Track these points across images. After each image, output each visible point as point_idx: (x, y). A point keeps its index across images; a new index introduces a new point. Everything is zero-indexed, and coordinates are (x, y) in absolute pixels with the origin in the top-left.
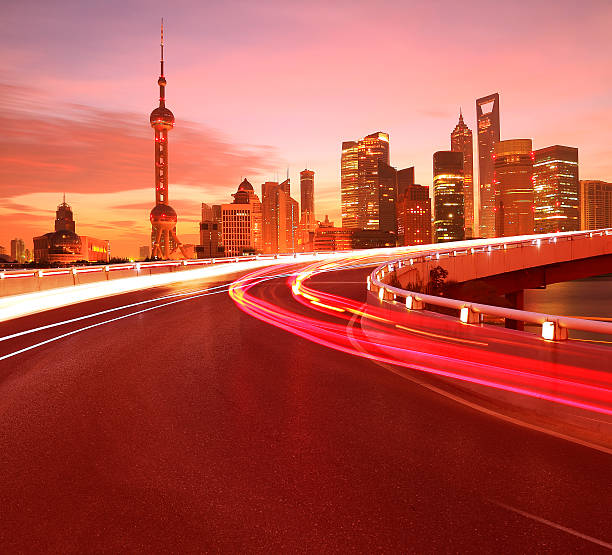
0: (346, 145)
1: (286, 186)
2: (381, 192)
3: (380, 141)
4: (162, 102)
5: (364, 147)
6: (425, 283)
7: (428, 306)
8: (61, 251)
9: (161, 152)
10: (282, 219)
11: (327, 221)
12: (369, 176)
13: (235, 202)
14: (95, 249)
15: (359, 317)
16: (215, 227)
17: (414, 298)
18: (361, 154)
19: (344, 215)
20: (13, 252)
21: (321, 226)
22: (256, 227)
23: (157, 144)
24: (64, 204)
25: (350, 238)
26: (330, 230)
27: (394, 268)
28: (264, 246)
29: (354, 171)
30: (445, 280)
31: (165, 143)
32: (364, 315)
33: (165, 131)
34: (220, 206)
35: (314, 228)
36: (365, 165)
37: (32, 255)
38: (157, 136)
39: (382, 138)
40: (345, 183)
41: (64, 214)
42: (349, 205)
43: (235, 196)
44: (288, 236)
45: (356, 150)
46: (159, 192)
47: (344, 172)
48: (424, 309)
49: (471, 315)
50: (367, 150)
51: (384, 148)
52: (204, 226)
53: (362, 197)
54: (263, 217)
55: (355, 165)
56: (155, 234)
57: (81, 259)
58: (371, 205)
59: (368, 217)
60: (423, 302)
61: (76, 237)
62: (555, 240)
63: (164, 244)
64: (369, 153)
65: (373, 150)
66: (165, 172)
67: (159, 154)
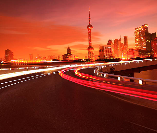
0: (136, 29)
1: (120, 40)
2: (146, 40)
3: (146, 27)
4: (90, 23)
5: (141, 29)
6: (109, 71)
7: (110, 76)
8: (68, 58)
9: (90, 35)
10: (119, 48)
11: (131, 48)
12: (143, 36)
13: (108, 45)
14: (75, 57)
15: (92, 79)
16: (103, 51)
17: (106, 75)
18: (140, 30)
19: (136, 46)
20: (59, 58)
21: (130, 49)
22: (113, 50)
23: (89, 33)
24: (69, 47)
25: (138, 52)
26: (132, 50)
27: (101, 68)
28: (115, 55)
29: (138, 35)
30: (114, 71)
31: (91, 32)
32: (93, 78)
33: (91, 29)
34: (104, 46)
35: (128, 50)
36: (141, 33)
37: (62, 59)
38: (89, 31)
39: (146, 26)
40: (136, 38)
41: (69, 50)
42: (137, 43)
43: (108, 43)
44: (121, 52)
45: (138, 30)
46: (89, 43)
47: (135, 35)
48: (109, 77)
49: (121, 78)
50: (142, 29)
51: (147, 28)
52: (100, 51)
53: (141, 41)
54: (115, 48)
55: (138, 33)
56: (89, 53)
57: (72, 59)
58: (143, 43)
59: (143, 46)
60: (108, 76)
61: (71, 54)
62: (142, 61)
63: (91, 55)
64: (143, 30)
65: (143, 29)
66: (91, 39)
67: (89, 35)
